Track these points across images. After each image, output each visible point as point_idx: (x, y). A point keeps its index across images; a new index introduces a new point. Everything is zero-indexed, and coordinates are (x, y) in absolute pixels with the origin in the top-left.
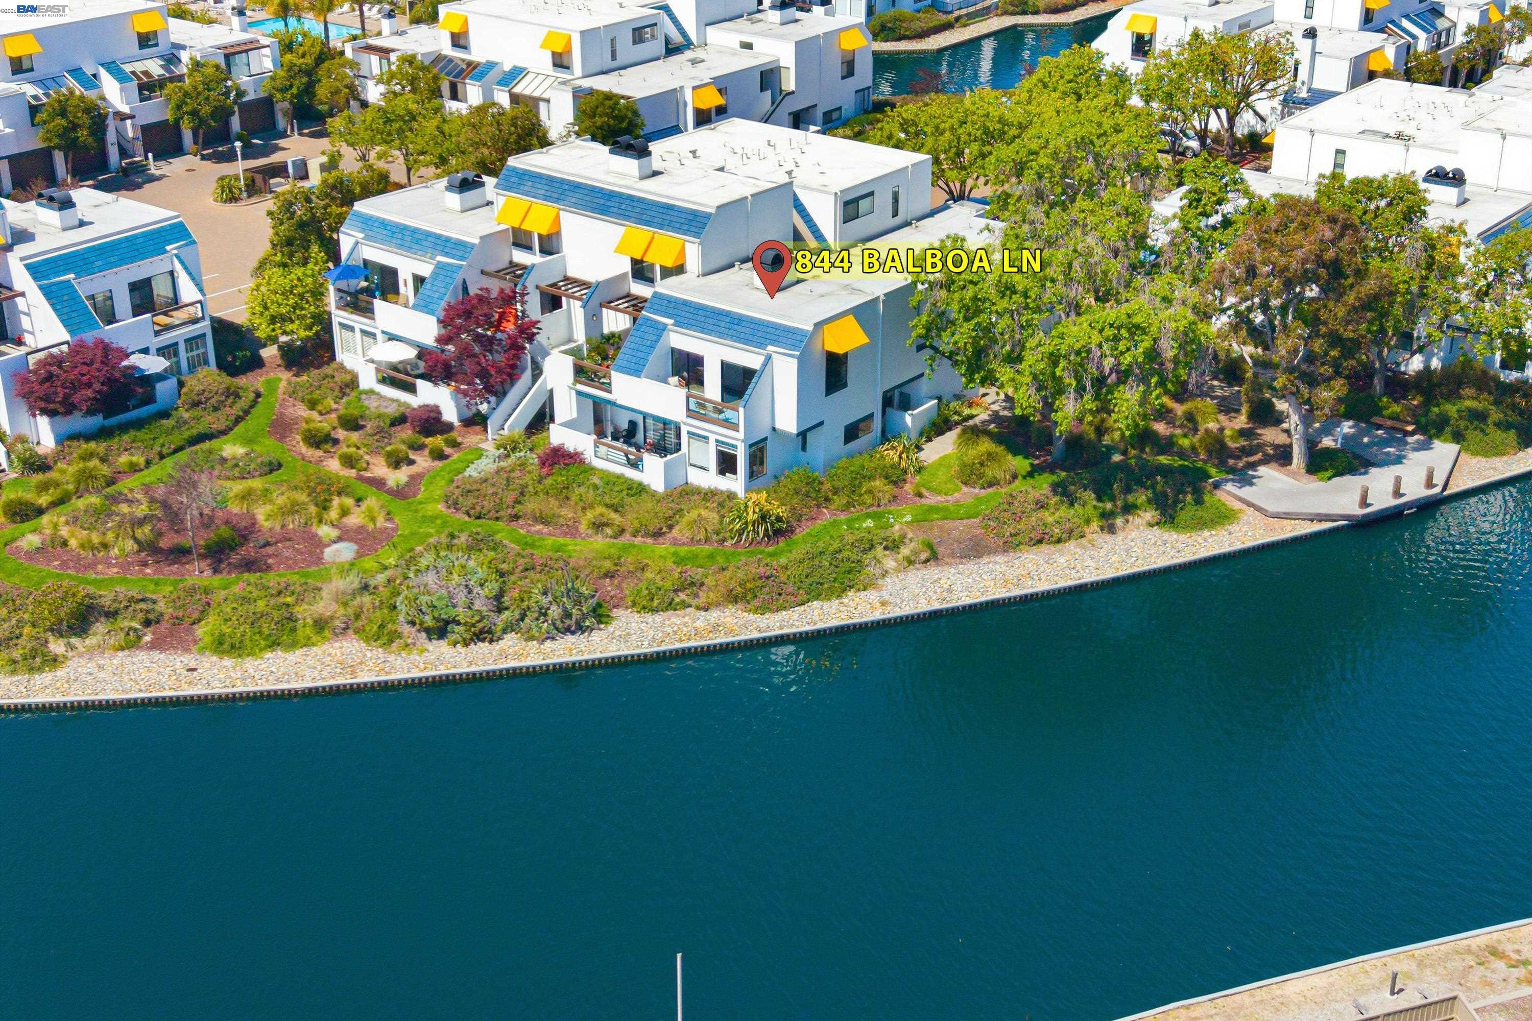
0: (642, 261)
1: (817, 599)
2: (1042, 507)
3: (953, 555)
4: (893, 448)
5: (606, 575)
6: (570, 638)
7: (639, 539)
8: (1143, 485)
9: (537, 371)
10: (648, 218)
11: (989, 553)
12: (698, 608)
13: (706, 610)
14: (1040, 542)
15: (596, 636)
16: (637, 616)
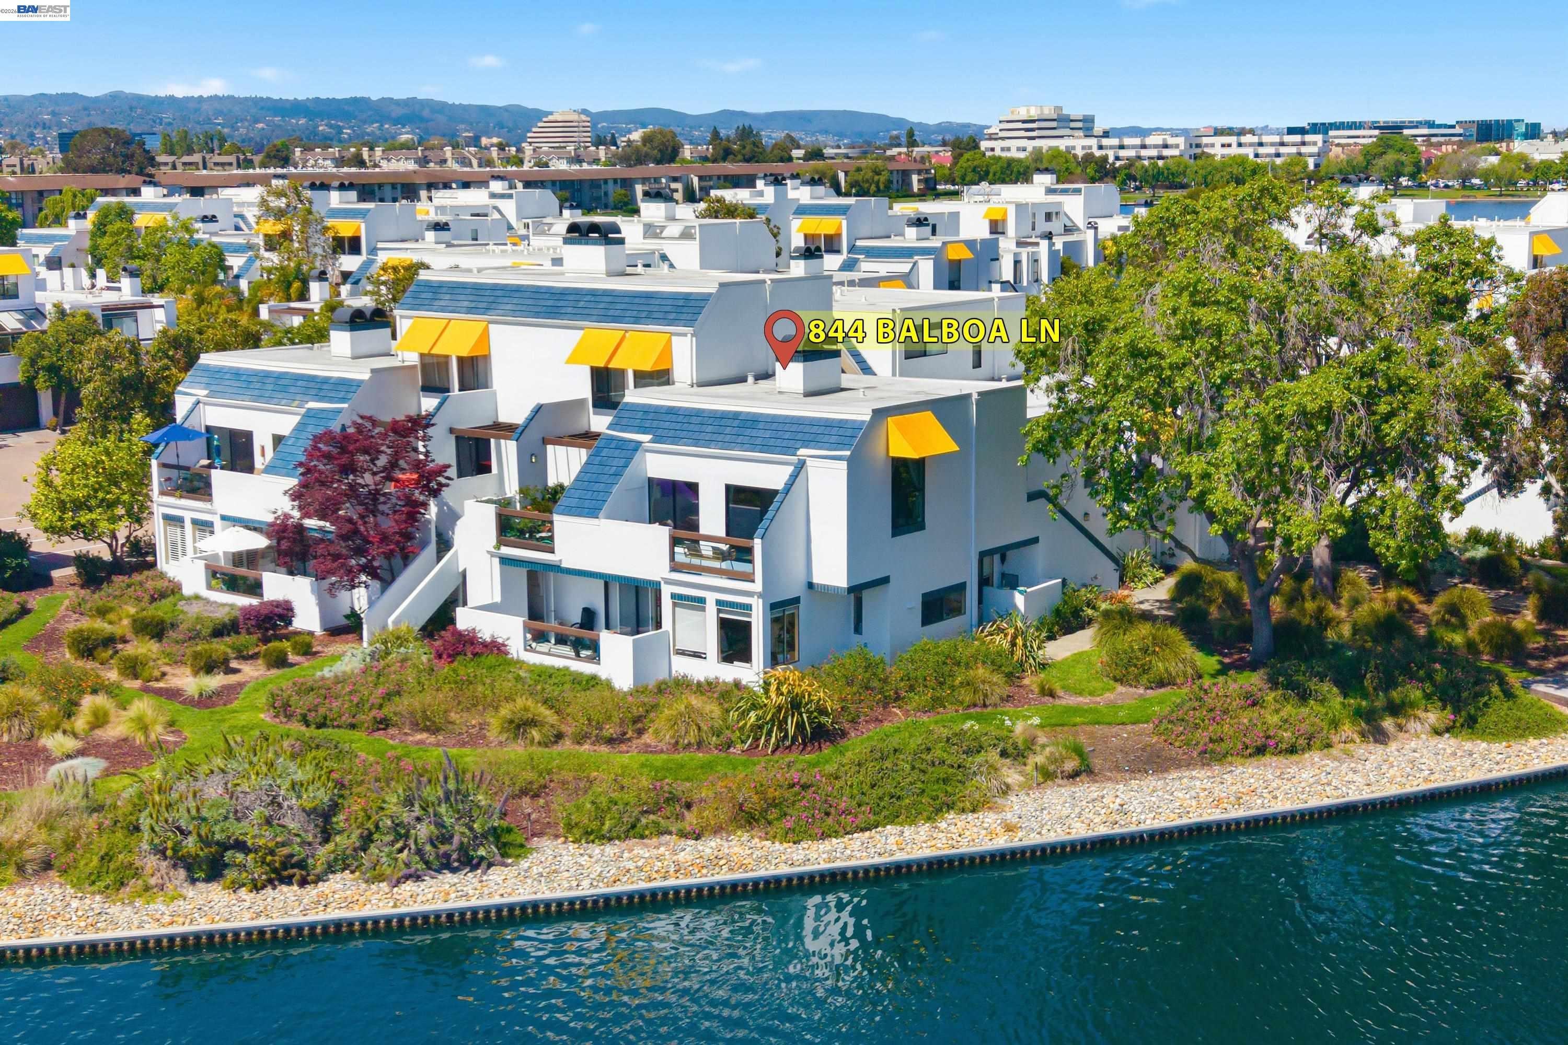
0: (606, 369)
1: (892, 822)
2: (1254, 704)
3: (1118, 769)
4: (1001, 630)
5: (524, 792)
6: (449, 878)
7: (586, 746)
8: (1412, 677)
9: (444, 544)
10: (617, 313)
11: (1179, 767)
12: (683, 835)
13: (697, 838)
14: (1260, 751)
15: (496, 875)
16: (571, 846)
